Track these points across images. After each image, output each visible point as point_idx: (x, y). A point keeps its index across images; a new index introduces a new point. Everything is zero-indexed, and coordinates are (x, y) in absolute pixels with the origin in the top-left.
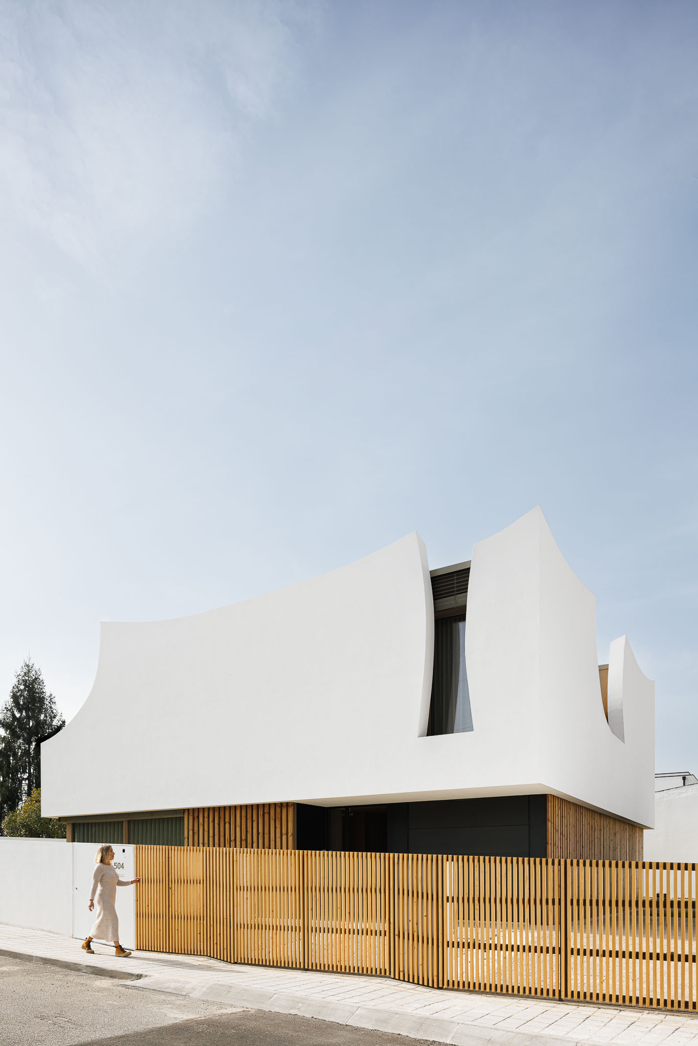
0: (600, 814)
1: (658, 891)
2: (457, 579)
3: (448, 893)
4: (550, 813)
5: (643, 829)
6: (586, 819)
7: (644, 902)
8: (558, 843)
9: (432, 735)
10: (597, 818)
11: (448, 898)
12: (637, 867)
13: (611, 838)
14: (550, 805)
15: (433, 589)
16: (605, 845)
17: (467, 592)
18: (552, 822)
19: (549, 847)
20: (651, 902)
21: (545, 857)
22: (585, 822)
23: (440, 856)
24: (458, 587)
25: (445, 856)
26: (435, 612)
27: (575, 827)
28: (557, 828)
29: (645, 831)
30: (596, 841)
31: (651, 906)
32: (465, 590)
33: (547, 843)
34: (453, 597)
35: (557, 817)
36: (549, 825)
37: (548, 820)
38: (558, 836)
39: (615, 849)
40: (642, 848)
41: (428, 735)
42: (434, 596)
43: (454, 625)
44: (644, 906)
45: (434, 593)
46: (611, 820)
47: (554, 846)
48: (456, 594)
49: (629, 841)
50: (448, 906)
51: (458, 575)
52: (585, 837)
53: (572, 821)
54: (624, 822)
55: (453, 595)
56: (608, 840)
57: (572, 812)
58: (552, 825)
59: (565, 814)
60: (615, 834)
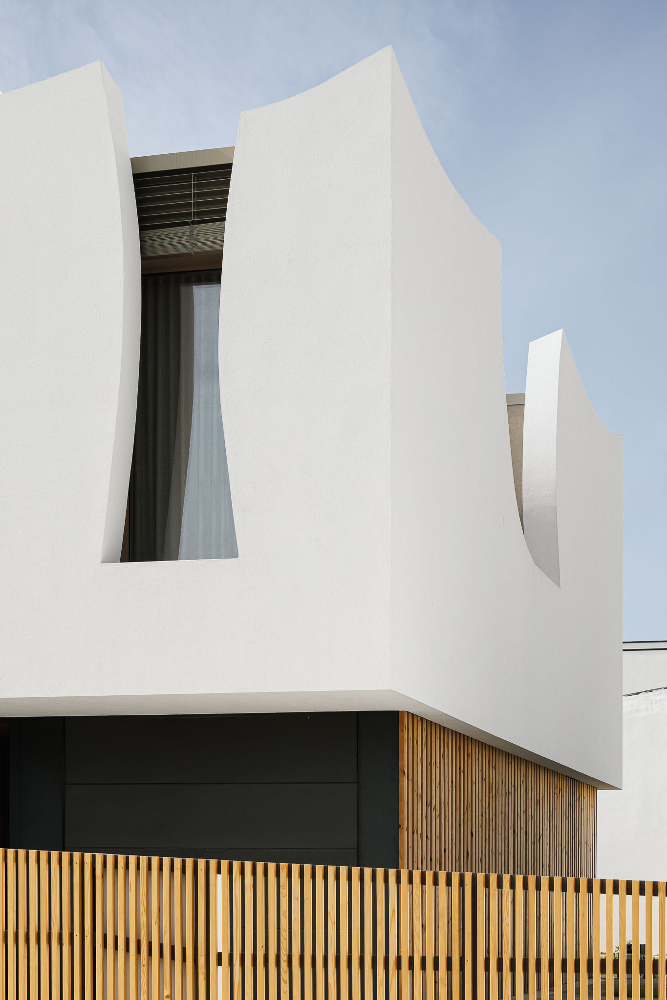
0: (508, 755)
1: (629, 938)
2: (198, 186)
3: (220, 944)
4: (406, 755)
5: (597, 789)
6: (478, 767)
7: (603, 962)
8: (422, 826)
9: (129, 561)
10: (501, 764)
11: (219, 955)
12: (590, 890)
13: (529, 812)
14: (405, 736)
15: (139, 202)
16: (518, 830)
17: (224, 219)
18: (410, 777)
19: (404, 837)
20: (616, 962)
21: (396, 865)
22: (476, 776)
23: (201, 862)
24: (198, 204)
25: (213, 863)
26: (143, 259)
27: (457, 786)
28: (420, 792)
29: (600, 792)
30: (500, 818)
31: (616, 970)
32: (219, 214)
33: (400, 826)
34: (186, 229)
35: (420, 765)
36: (404, 783)
37: (400, 773)
38: (421, 809)
39: (538, 838)
40: (595, 834)
41: (123, 560)
42: (141, 220)
43: (183, 289)
44: (603, 970)
45: (140, 211)
46: (531, 771)
47: (413, 833)
48: (193, 223)
49: (567, 818)
50: (220, 975)
51: (199, 177)
52: (477, 810)
53: (450, 773)
54: (556, 774)
55: (187, 224)
56: (523, 816)
57: (450, 752)
58: (410, 783)
59: (436, 757)
60: (538, 802)
